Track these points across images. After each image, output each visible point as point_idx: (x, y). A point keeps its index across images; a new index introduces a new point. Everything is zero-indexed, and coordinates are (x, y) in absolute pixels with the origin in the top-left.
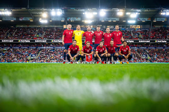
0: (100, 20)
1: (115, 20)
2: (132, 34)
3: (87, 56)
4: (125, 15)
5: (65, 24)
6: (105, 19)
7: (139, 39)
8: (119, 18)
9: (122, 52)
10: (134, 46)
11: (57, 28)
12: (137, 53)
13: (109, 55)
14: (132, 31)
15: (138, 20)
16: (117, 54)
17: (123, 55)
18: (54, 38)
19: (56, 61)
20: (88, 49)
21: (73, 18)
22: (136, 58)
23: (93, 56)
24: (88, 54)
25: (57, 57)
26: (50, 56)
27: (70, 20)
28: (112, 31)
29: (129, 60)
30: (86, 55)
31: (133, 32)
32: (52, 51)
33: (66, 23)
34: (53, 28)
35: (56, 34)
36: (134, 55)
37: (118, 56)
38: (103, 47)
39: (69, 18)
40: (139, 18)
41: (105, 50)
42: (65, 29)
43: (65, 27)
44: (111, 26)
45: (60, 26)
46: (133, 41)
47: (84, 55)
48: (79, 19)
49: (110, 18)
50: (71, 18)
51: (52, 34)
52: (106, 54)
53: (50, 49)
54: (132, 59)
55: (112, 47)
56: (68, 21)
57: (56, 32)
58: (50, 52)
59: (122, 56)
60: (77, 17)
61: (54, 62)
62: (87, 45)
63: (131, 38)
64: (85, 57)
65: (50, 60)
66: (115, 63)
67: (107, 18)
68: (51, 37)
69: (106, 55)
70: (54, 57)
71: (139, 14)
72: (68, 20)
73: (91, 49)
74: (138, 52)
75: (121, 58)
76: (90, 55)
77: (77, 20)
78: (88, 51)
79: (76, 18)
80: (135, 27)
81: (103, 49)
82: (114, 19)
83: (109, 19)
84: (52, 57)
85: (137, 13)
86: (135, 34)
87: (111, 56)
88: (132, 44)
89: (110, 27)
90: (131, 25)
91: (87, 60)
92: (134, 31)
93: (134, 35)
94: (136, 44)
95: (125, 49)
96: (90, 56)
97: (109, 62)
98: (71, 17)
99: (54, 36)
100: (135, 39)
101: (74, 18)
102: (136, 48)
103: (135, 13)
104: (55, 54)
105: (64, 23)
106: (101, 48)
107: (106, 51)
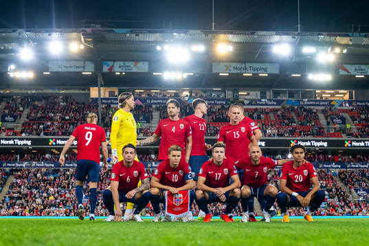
0: (214, 71)
1: (265, 70)
2: (323, 121)
3: (171, 195)
4: (298, 54)
5: (95, 85)
6: (232, 69)
7: (344, 137)
8: (278, 65)
9: (291, 184)
10: (329, 161)
11: (66, 98)
12: (340, 184)
13: (247, 190)
14: (323, 108)
15: (342, 72)
16: (272, 189)
17: (295, 194)
18: (56, 130)
19: (66, 213)
20: (175, 170)
21: (122, 63)
22: (335, 201)
23: (193, 196)
24: (173, 190)
25: (68, 195)
26: (45, 195)
27: (110, 69)
28: (254, 107)
29: (312, 210)
30: (166, 193)
31: (324, 112)
32: (52, 177)
33: (100, 80)
34: (56, 96)
35: (63, 119)
36: (329, 191)
37: (277, 196)
38: (226, 163)
39: (111, 63)
40: (346, 66)
41: (231, 173)
42: (95, 100)
43: (94, 93)
44: (251, 93)
45: (77, 91)
46: (325, 144)
47: (162, 190)
48: (142, 67)
49: (248, 65)
50: (117, 64)
51: (51, 119)
52: (237, 187)
53: (44, 170)
54: (323, 205)
55: (255, 167)
56: (104, 75)
57: (66, 110)
58: (44, 181)
59: (291, 195)
60: (137, 61)
61: (59, 215)
62: (170, 157)
63: (320, 133)
64: (164, 197)
65: (45, 208)
66: (268, 220)
67: (239, 65)
68: (48, 127)
69: (237, 191)
70: (56, 199)
71: (345, 51)
72: (106, 69)
73: (186, 173)
74: (342, 180)
75: (286, 204)
76: (180, 192)
77: (135, 70)
78: (175, 178)
79: (131, 64)
80: (332, 95)
81: (226, 170)
82: (261, 69)
83: (246, 69)
84: (51, 198)
85: (338, 50)
86: (332, 119)
87: (252, 196)
88: (323, 152)
89: (248, 94)
90: (319, 89)
91: (171, 209)
92: (330, 109)
93: (328, 123)
94: (334, 153)
95: (300, 172)
96: (181, 195)
97: (245, 217)
98: (114, 61)
99: (56, 123)
100: (332, 135)
101: (127, 63)
102: (335, 169)
103: (332, 50)
104: (59, 186)
105: (92, 81)
106: (219, 168)
107: (236, 177)
